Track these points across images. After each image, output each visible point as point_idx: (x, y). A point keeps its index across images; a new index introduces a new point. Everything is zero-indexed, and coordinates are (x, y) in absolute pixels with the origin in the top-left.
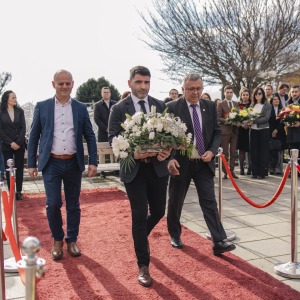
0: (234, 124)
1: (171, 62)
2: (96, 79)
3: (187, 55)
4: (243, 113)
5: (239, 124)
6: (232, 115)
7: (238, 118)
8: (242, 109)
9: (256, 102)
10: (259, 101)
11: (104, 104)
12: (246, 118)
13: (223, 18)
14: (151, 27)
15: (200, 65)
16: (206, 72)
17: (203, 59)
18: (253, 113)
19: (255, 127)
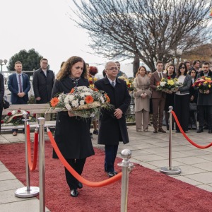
0: (163, 90)
1: (97, 39)
2: (27, 51)
3: (110, 34)
4: (171, 82)
5: (167, 91)
6: (162, 84)
7: (167, 86)
8: (169, 79)
9: (180, 74)
10: (183, 73)
11: (42, 72)
12: (173, 86)
13: (141, 6)
14: (80, 9)
15: (121, 43)
16: (126, 48)
17: (123, 37)
18: (178, 83)
19: (179, 93)
